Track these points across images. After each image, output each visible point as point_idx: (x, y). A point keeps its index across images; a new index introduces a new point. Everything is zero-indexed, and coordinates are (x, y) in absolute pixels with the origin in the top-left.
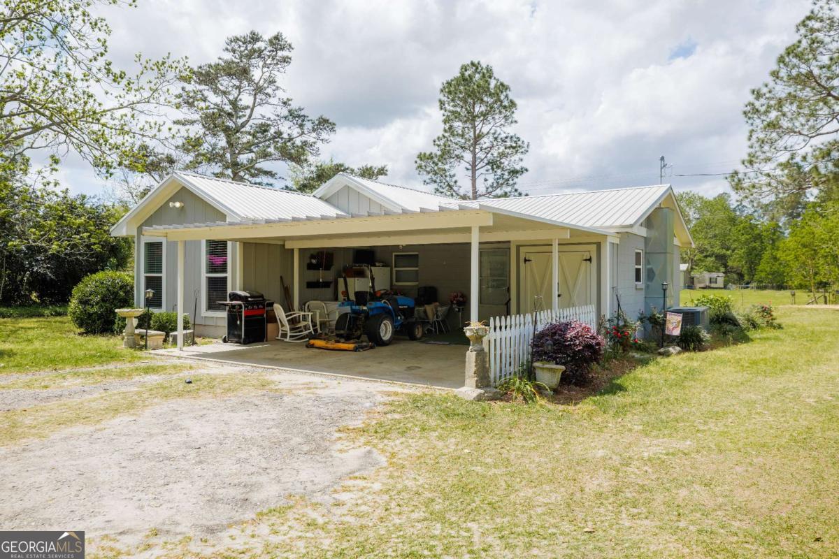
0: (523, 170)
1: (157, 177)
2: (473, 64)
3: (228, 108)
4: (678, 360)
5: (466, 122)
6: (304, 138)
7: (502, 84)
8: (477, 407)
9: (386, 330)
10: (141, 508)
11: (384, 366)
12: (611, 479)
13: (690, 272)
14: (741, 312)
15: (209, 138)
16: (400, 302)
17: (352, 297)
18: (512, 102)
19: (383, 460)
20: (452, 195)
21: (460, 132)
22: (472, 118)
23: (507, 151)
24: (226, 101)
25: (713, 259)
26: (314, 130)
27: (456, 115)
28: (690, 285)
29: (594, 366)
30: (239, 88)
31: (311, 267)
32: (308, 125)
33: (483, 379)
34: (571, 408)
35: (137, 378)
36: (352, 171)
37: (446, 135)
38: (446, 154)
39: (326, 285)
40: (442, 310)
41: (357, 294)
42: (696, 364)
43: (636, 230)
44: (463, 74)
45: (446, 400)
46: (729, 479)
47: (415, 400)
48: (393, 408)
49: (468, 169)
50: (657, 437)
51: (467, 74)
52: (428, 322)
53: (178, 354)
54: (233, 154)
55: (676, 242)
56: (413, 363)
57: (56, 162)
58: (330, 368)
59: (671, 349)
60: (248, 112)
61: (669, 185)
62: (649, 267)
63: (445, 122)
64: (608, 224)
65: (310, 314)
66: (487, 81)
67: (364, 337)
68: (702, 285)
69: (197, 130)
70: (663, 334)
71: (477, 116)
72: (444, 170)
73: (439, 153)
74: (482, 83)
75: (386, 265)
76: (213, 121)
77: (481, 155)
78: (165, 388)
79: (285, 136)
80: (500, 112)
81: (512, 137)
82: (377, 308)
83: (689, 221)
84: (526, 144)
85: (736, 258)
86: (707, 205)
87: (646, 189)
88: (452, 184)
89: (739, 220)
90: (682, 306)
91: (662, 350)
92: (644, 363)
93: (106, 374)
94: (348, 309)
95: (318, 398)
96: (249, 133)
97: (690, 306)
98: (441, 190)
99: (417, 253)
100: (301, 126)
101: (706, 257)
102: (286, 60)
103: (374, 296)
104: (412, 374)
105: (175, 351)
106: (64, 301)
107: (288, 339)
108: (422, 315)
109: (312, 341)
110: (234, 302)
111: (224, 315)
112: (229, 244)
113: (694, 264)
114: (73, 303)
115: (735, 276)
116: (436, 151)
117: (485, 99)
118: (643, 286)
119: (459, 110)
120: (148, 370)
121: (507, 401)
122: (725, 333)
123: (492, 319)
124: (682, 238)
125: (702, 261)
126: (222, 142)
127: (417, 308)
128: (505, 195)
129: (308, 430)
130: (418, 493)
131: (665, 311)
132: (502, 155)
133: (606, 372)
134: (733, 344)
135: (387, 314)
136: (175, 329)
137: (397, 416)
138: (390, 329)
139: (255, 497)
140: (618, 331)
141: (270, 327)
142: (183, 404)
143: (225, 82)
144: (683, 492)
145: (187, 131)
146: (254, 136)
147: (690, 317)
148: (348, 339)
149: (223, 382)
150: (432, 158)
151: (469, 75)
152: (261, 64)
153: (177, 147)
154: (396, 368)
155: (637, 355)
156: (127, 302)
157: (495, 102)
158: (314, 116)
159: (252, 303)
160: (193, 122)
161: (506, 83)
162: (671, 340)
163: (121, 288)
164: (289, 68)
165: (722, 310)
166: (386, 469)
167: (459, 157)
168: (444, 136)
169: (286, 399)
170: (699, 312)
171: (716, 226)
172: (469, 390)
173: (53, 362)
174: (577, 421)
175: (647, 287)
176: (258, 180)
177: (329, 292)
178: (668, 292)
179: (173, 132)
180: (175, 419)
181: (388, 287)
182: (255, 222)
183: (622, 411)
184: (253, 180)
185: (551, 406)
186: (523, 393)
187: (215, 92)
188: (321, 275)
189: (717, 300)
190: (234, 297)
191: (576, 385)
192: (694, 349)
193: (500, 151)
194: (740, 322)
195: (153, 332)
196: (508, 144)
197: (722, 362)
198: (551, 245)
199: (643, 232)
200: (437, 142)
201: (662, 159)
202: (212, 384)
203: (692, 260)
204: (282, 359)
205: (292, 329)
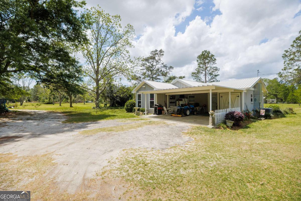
0: (218, 75)
1: (137, 81)
2: (205, 51)
3: (151, 66)
4: (264, 121)
5: (203, 65)
6: (167, 71)
7: (212, 55)
8: (213, 129)
9: (188, 113)
10: (149, 144)
11: (189, 120)
12: (249, 147)
13: (266, 99)
14: (283, 109)
15: (147, 72)
16: (191, 106)
17: (180, 105)
18: (215, 59)
19: (193, 139)
20: (200, 82)
21: (202, 67)
22: (205, 63)
23: (214, 70)
24: (150, 64)
25: (273, 95)
26: (169, 69)
27: (201, 63)
28: (266, 102)
29: (241, 122)
30: (153, 61)
31: (171, 99)
32: (168, 68)
33: (213, 124)
34: (236, 131)
35: (140, 121)
36: (177, 77)
37: (199, 68)
38: (198, 72)
39: (174, 103)
40: (200, 108)
41: (181, 105)
42: (269, 122)
43: (251, 89)
44: (202, 54)
45: (205, 128)
46: (281, 150)
47: (198, 128)
48: (193, 129)
49: (204, 75)
50: (260, 139)
51: (203, 53)
52: (197, 111)
53: (146, 116)
54: (152, 75)
55: (263, 91)
56: (195, 120)
57: (121, 79)
58: (177, 120)
59: (262, 118)
60: (155, 66)
61: (260, 77)
62: (255, 98)
63: (198, 65)
64: (243, 87)
65: (171, 109)
66: (208, 55)
67: (183, 114)
68: (270, 102)
69: (145, 71)
70: (260, 115)
71: (206, 63)
72: (198, 76)
73: (197, 72)
74: (207, 55)
75: (187, 98)
76: (148, 69)
77: (207, 72)
78: (146, 123)
79: (163, 71)
80: (212, 62)
81: (215, 67)
82: (186, 108)
83: (265, 86)
84: (219, 68)
85: (280, 95)
86: (270, 81)
87: (254, 78)
88: (200, 79)
89: (281, 85)
90: (264, 108)
91: (259, 119)
92: (255, 122)
93: (134, 120)
94: (179, 108)
95: (176, 126)
96: (155, 71)
97: (267, 108)
98: (197, 81)
99: (194, 95)
100: (166, 68)
101: (271, 95)
102: (163, 55)
103: (185, 105)
104: (195, 122)
105: (145, 116)
106: (124, 106)
107: (166, 114)
108: (196, 109)
109: (172, 115)
110: (156, 106)
111: (154, 109)
112: (154, 94)
113: (267, 97)
114: (125, 106)
115: (280, 100)
116: (196, 72)
117: (208, 59)
118: (253, 103)
119: (202, 62)
120: (142, 119)
121: (220, 129)
122: (278, 115)
123: (215, 110)
124: (264, 90)
125: (269, 96)
126: (150, 73)
127: (195, 108)
128: (214, 81)
129: (176, 132)
130: (202, 146)
131: (260, 109)
132: (213, 72)
133: (244, 123)
134: (281, 118)
135: (188, 109)
136: (145, 111)
137: (194, 131)
138: (189, 112)
139: (169, 144)
140: (247, 114)
141: (163, 111)
142: (150, 126)
143: (150, 61)
144: (269, 152)
145: (144, 71)
146: (156, 71)
147: (267, 111)
148: (180, 114)
149: (156, 122)
150: (195, 73)
151: (204, 54)
152: (158, 56)
153: (141, 75)
154: (192, 121)
155: (252, 120)
156: (135, 106)
157: (211, 59)
158: (169, 66)
159: (159, 106)
160: (144, 69)
161: (213, 55)
162: (262, 116)
163: (134, 103)
164: (163, 56)
165: (277, 109)
166: (194, 141)
167: (202, 73)
168: (198, 68)
169: (170, 126)
170: (270, 109)
171: (274, 87)
172: (210, 126)
173: (124, 117)
174: (238, 134)
175: (254, 103)
176: (157, 80)
177: (174, 104)
178: (260, 104)
179: (141, 72)
180: (150, 129)
181: (187, 103)
182: (161, 90)
183: (249, 132)
184: (156, 80)
185: (231, 131)
186: (223, 127)
187: (148, 63)
188: (173, 101)
189: (275, 106)
190: (156, 105)
191: (237, 126)
192: (269, 119)
193: (212, 71)
194: (282, 112)
195: (140, 112)
196: (214, 69)
197: (277, 122)
198: (229, 93)
199: (253, 89)
200: (196, 70)
201: (258, 70)
202: (154, 122)
203: (266, 96)
204: (166, 118)
205: (167, 112)
